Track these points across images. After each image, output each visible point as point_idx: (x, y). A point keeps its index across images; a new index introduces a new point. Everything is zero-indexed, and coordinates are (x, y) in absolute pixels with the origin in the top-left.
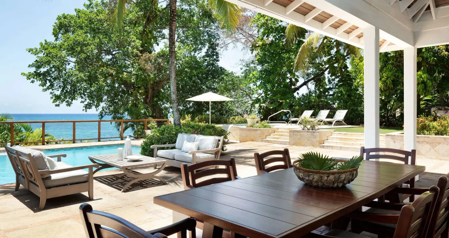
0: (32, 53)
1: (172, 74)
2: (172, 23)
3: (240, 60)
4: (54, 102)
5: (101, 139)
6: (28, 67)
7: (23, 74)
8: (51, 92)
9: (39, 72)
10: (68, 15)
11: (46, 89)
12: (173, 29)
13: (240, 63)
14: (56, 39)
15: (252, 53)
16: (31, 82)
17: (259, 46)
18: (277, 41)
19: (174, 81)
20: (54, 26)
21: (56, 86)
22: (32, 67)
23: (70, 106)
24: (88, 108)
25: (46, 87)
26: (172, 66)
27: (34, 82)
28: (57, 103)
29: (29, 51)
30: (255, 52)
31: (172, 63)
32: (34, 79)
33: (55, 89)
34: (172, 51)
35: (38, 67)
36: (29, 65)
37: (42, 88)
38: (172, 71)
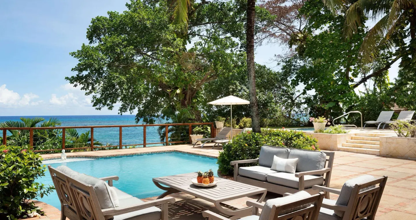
0: (75, 57)
1: (251, 73)
2: (251, 13)
3: (275, 55)
4: (94, 105)
5: (146, 145)
6: (72, 70)
7: (67, 78)
8: (94, 96)
9: (81, 75)
10: (101, 17)
11: (89, 93)
12: (252, 20)
13: (275, 58)
14: (90, 42)
15: (291, 47)
16: (74, 86)
17: (299, 40)
18: (333, 32)
19: (253, 81)
20: (88, 29)
21: (99, 89)
22: (75, 70)
23: (111, 110)
24: (123, 111)
25: (89, 90)
26: (250, 63)
27: (77, 85)
28: (98, 107)
29: (72, 55)
30: (294, 47)
31: (250, 59)
32: (77, 83)
33: (97, 92)
34: (251, 45)
35: (81, 70)
36: (72, 69)
37: (84, 91)
38: (252, 69)
